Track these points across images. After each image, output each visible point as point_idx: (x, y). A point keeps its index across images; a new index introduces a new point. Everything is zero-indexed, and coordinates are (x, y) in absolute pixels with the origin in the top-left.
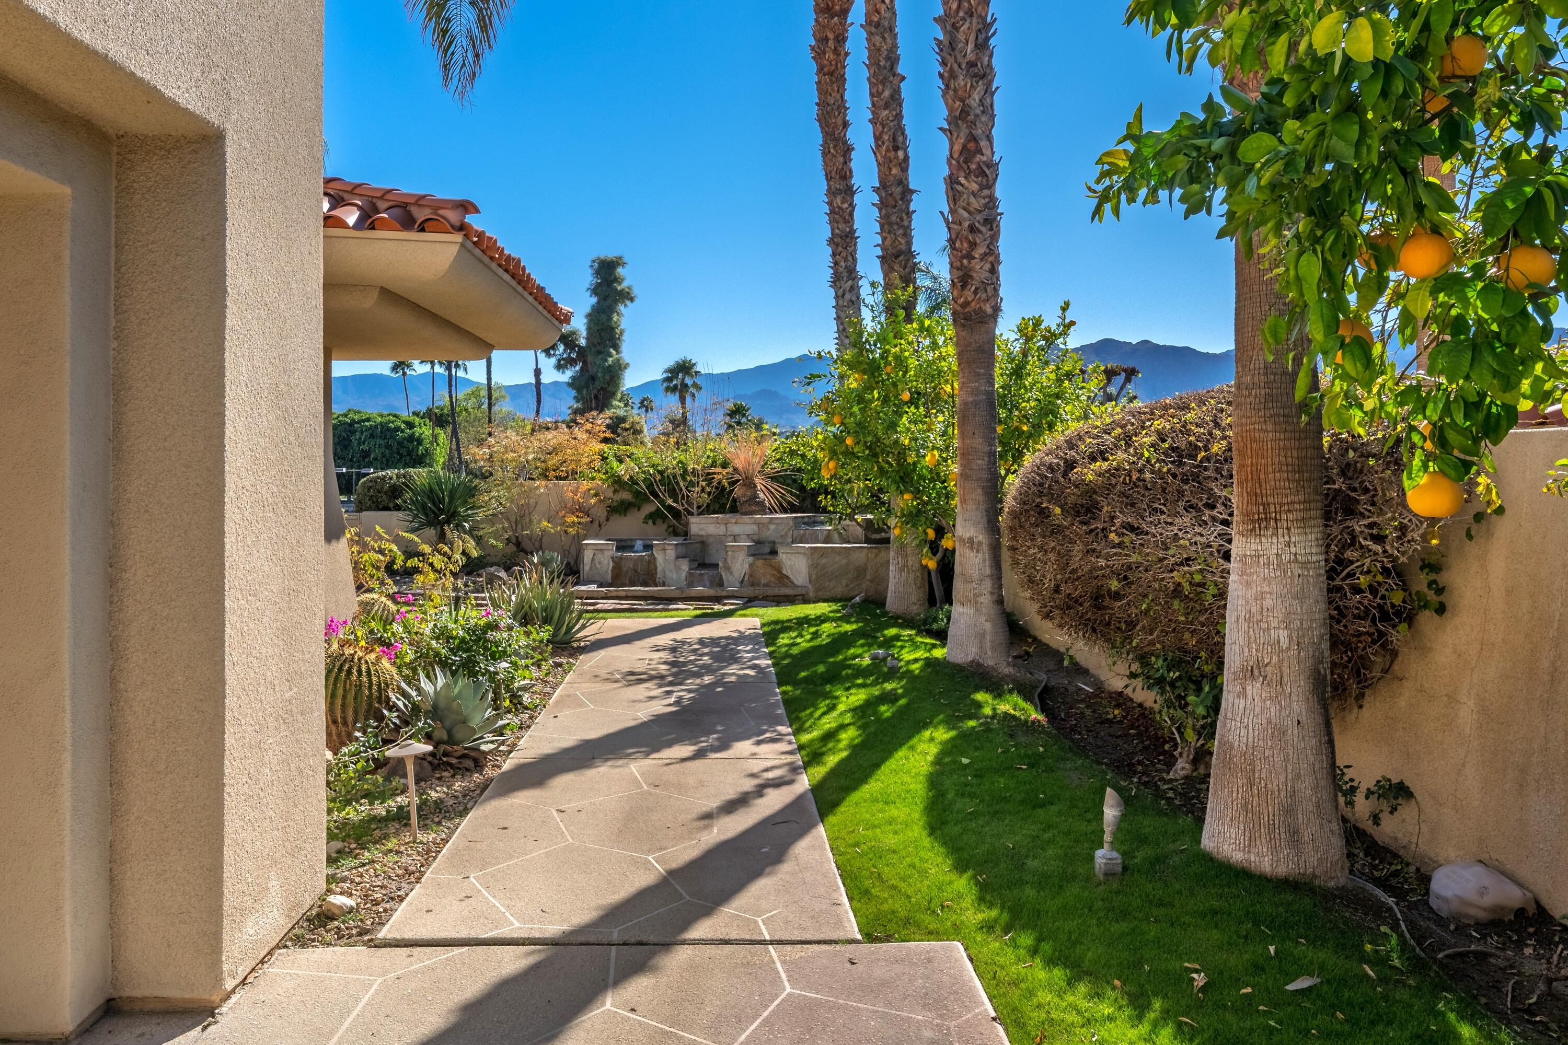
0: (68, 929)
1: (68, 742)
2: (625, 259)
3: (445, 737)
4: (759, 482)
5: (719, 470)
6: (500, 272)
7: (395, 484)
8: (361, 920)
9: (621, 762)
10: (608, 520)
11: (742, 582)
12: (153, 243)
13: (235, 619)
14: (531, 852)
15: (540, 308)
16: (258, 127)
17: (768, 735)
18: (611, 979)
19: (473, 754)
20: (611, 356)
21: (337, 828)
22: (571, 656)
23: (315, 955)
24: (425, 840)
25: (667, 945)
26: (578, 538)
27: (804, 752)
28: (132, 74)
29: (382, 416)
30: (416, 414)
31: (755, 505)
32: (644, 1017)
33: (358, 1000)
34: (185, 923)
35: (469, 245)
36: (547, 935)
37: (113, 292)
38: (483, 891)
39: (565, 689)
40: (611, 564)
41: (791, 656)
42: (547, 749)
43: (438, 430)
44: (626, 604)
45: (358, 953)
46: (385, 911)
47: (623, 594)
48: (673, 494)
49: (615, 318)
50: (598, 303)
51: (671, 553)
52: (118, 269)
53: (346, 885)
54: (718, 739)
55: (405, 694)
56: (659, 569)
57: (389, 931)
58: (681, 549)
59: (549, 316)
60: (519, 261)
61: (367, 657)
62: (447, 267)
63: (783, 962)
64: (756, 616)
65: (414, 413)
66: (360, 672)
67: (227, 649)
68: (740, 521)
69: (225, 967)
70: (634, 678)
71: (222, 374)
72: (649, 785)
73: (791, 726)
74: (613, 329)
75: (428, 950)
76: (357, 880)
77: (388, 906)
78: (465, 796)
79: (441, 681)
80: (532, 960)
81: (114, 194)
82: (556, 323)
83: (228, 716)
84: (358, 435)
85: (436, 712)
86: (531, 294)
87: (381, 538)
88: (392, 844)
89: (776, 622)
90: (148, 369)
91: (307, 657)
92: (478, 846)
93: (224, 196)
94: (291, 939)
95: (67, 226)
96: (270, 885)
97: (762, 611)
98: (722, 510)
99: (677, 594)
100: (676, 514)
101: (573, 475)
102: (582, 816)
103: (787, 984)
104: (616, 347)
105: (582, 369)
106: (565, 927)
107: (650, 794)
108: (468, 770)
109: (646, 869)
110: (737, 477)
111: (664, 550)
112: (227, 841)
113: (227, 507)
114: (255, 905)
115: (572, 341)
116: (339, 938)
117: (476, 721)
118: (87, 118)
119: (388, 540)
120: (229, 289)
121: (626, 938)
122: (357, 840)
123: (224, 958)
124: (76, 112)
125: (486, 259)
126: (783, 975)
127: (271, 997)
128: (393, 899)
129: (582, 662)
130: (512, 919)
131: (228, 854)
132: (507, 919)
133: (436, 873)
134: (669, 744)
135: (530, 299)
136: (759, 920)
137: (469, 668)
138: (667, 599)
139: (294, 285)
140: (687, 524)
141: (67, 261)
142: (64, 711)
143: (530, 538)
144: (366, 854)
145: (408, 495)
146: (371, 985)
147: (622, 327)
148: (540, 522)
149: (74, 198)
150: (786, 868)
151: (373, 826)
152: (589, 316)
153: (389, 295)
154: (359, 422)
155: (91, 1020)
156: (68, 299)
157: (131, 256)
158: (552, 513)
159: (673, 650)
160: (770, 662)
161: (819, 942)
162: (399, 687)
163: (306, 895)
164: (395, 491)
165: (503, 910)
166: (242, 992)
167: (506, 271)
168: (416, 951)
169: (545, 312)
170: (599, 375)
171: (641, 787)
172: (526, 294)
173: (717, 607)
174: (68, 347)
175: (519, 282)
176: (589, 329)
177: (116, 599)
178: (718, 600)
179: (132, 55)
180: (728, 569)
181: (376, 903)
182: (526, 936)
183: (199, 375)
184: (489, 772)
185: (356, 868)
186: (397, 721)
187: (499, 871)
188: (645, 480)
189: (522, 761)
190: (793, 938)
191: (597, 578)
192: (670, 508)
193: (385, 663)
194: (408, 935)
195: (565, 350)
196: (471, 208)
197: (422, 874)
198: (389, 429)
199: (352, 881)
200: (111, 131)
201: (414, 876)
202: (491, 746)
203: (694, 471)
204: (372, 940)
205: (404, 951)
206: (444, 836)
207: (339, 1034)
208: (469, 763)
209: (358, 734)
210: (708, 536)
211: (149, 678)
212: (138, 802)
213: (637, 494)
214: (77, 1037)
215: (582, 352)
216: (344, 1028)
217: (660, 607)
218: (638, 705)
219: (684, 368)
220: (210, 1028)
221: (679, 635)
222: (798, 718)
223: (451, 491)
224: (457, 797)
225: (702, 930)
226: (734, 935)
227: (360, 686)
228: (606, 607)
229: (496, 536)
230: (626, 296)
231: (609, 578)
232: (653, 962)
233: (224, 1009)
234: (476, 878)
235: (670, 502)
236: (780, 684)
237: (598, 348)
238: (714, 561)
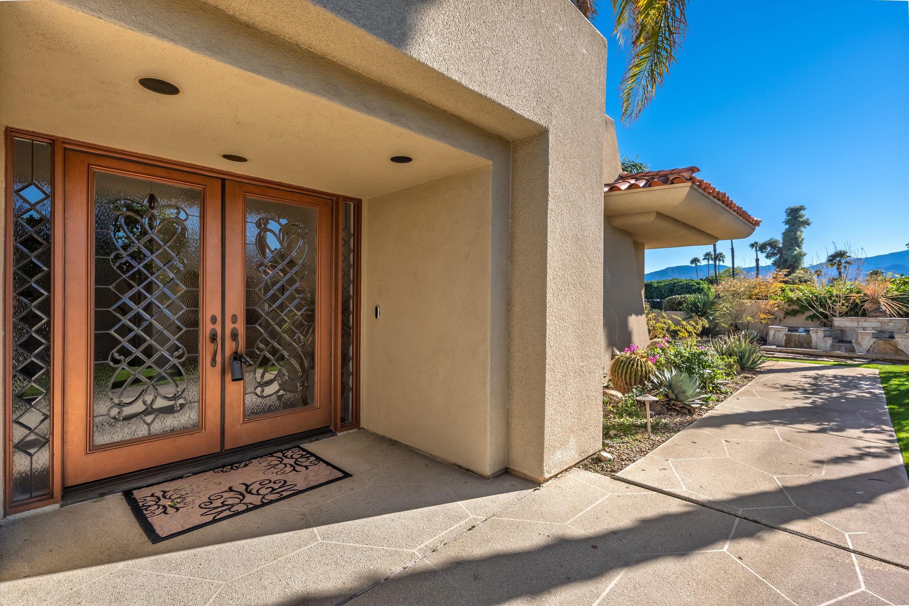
0: (488, 436)
1: (489, 368)
2: (806, 207)
3: (674, 398)
4: (882, 301)
5: (855, 294)
6: (715, 200)
7: (680, 301)
8: (614, 466)
9: (769, 426)
10: (785, 318)
11: (868, 351)
12: (524, 179)
13: (552, 328)
14: (704, 456)
15: (741, 218)
16: (567, 128)
17: (874, 429)
18: (731, 535)
19: (687, 407)
20: (796, 250)
21: (618, 425)
22: (754, 374)
23: (588, 475)
24: (654, 439)
25: (772, 528)
26: (767, 325)
27: (901, 443)
28: (500, 104)
29: (686, 280)
30: (701, 279)
31: (878, 312)
32: (747, 565)
33: (597, 500)
34: (531, 446)
35: (695, 187)
36: (699, 499)
37: (511, 201)
38: (673, 468)
39: (747, 388)
40: (785, 338)
41: (900, 390)
42: (728, 411)
43: (710, 286)
44: (791, 356)
45: (606, 480)
46: (625, 464)
47: (791, 351)
48: (823, 306)
49: (799, 233)
50: (789, 227)
51: (821, 334)
52: (512, 192)
53: (612, 449)
54: (837, 425)
55: (657, 377)
56: (813, 342)
57: (621, 474)
58: (826, 333)
59: (747, 222)
60: (725, 194)
61: (641, 360)
62: (684, 198)
63: (862, 568)
64: (877, 368)
65: (700, 279)
66: (637, 365)
67: (547, 340)
68: (868, 320)
69: (545, 468)
70: (787, 388)
71: (546, 228)
72: (784, 439)
73: (893, 427)
74: (797, 238)
75: (637, 488)
76: (618, 448)
77: (627, 463)
78: (680, 424)
79: (674, 373)
80: (687, 509)
81: (511, 164)
82: (752, 226)
83: (548, 367)
84: (676, 288)
85: (670, 386)
86: (734, 211)
87: (664, 317)
88: (639, 437)
89: (891, 373)
90: (522, 229)
91: (592, 350)
92: (678, 447)
93: (548, 155)
94: (582, 465)
95: (491, 176)
96: (570, 440)
97: (880, 366)
98: (856, 315)
99: (824, 354)
100: (826, 316)
101: (766, 298)
102: (739, 446)
103: (862, 584)
104: (799, 246)
105: (780, 257)
106: (711, 498)
107: (784, 444)
108: (685, 414)
109: (770, 482)
110: (866, 298)
111: (817, 332)
112: (546, 418)
113: (548, 282)
114: (561, 447)
115: (775, 245)
116: (602, 471)
117: (690, 392)
118: (499, 135)
119: (667, 319)
120: (550, 193)
121: (746, 515)
122: (624, 433)
123: (544, 464)
124: (494, 132)
125: (706, 194)
126: (861, 577)
127: (563, 486)
128: (630, 460)
129: (760, 378)
130: (683, 486)
131: (547, 423)
132: (680, 485)
133: (654, 454)
134: (802, 422)
135: (735, 213)
136: (847, 535)
137: (690, 371)
138: (817, 355)
139: (587, 194)
140: (832, 321)
141: (491, 189)
142: (488, 356)
143: (742, 324)
144: (627, 439)
145: (685, 305)
146: (605, 495)
147: (803, 237)
148: (746, 317)
149: (493, 165)
150: (872, 508)
151: (633, 428)
152: (784, 234)
153: (660, 215)
154: (677, 283)
155: (499, 473)
156: (491, 203)
157: (516, 186)
158: (754, 314)
159: (815, 378)
160: (883, 392)
161: (897, 565)
162: (655, 374)
163: (590, 449)
164: (680, 303)
165: (680, 480)
166: (554, 480)
167: (719, 200)
168: (631, 486)
169: (744, 220)
170: (789, 259)
171: (779, 439)
172: (731, 211)
173: (849, 362)
174: (491, 221)
175: (727, 205)
176: (784, 239)
177: (510, 317)
178: (851, 358)
179: (499, 96)
180: (859, 344)
181: (622, 460)
182: (687, 496)
183: (538, 229)
184: (695, 416)
185: (619, 443)
186: (651, 388)
187: (684, 461)
188: (806, 300)
189: (714, 415)
190: (873, 555)
191: (777, 343)
192: (822, 314)
193: (650, 363)
194: (629, 478)
195: (771, 250)
196: (696, 170)
197: (647, 453)
198: (689, 285)
199: (616, 448)
200: (510, 140)
201: (643, 453)
202: (699, 405)
203: (837, 296)
204: (613, 475)
205: (627, 485)
206: (664, 440)
207: (583, 512)
208: (686, 411)
209: (634, 390)
210: (845, 327)
211: (520, 348)
212: (516, 396)
213: (802, 307)
214: (492, 478)
215: (780, 250)
216: (586, 510)
217: (812, 359)
218: (787, 401)
219: (841, 254)
220: (536, 491)
221: (821, 372)
222: (899, 424)
223: (704, 303)
224: (676, 424)
225: (798, 526)
226: (824, 537)
227: (637, 371)
228: (780, 356)
229: (725, 322)
230: (807, 223)
231: (783, 343)
232: (759, 534)
233: (544, 485)
234: (672, 462)
235: (821, 310)
236: (888, 404)
237: (789, 247)
238: (849, 340)
